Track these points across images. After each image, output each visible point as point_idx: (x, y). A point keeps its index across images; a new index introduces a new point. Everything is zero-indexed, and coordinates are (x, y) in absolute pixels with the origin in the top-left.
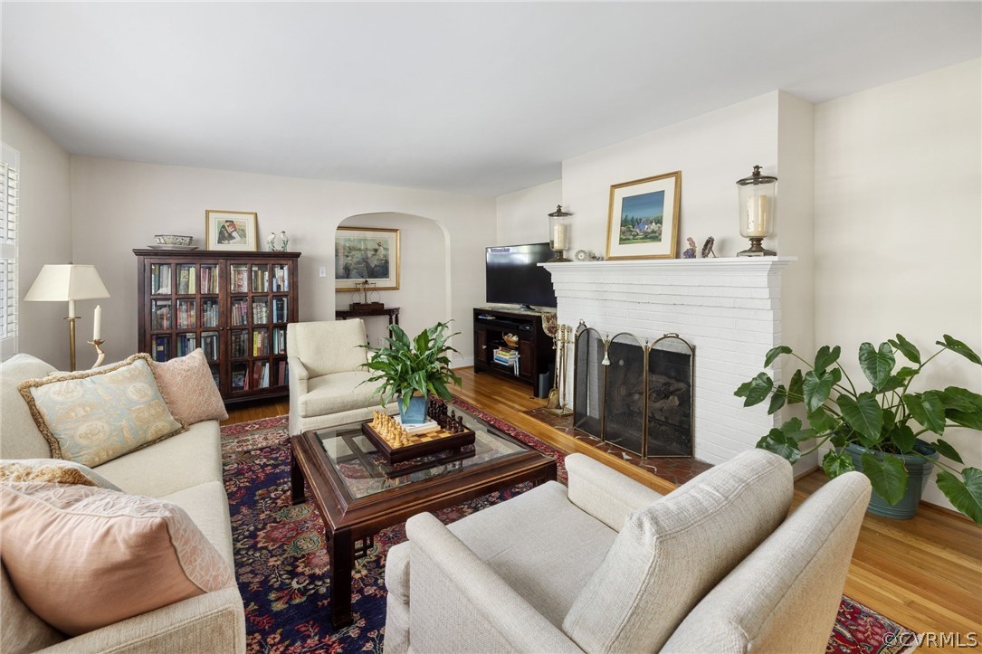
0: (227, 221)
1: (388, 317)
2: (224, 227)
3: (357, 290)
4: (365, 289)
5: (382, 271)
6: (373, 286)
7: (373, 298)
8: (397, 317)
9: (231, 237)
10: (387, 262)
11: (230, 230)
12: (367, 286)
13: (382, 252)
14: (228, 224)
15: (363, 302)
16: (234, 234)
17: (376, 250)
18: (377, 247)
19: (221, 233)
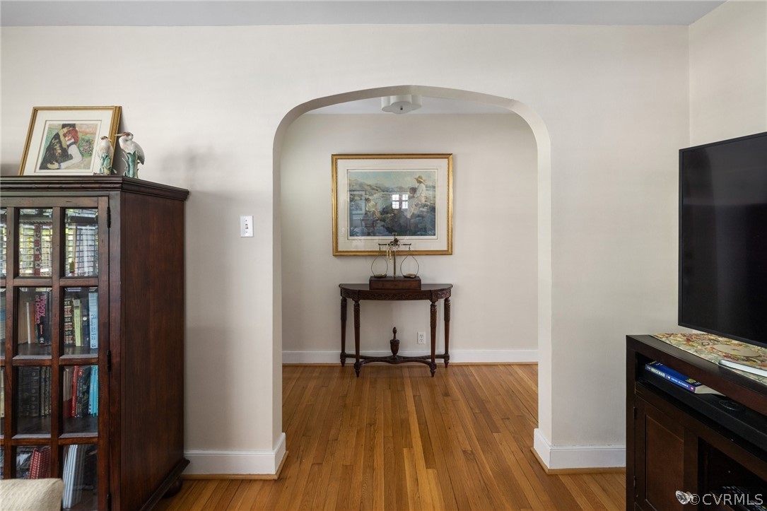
0: (64, 126)
1: (429, 303)
2: (57, 136)
3: (381, 254)
4: (394, 254)
5: (423, 224)
6: (407, 248)
7: (407, 267)
8: (447, 301)
9: (66, 156)
10: (433, 209)
11: (66, 141)
12: (395, 249)
13: (423, 193)
14: (65, 130)
15: (390, 273)
16: (73, 150)
17: (414, 190)
18: (416, 185)
19: (50, 149)
